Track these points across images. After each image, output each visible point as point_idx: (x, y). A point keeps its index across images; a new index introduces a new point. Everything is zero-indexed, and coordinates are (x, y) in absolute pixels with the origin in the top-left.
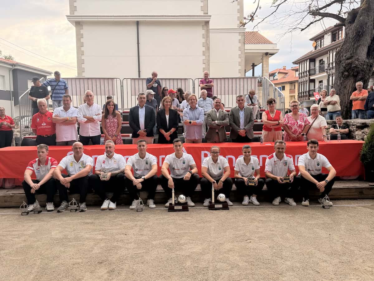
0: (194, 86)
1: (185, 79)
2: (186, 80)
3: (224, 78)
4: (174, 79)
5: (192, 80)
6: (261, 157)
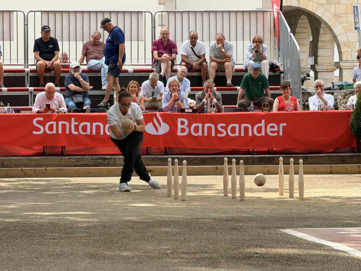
0: (155, 24)
1: (138, 12)
4: (117, 12)
5: (151, 13)
6: (243, 126)
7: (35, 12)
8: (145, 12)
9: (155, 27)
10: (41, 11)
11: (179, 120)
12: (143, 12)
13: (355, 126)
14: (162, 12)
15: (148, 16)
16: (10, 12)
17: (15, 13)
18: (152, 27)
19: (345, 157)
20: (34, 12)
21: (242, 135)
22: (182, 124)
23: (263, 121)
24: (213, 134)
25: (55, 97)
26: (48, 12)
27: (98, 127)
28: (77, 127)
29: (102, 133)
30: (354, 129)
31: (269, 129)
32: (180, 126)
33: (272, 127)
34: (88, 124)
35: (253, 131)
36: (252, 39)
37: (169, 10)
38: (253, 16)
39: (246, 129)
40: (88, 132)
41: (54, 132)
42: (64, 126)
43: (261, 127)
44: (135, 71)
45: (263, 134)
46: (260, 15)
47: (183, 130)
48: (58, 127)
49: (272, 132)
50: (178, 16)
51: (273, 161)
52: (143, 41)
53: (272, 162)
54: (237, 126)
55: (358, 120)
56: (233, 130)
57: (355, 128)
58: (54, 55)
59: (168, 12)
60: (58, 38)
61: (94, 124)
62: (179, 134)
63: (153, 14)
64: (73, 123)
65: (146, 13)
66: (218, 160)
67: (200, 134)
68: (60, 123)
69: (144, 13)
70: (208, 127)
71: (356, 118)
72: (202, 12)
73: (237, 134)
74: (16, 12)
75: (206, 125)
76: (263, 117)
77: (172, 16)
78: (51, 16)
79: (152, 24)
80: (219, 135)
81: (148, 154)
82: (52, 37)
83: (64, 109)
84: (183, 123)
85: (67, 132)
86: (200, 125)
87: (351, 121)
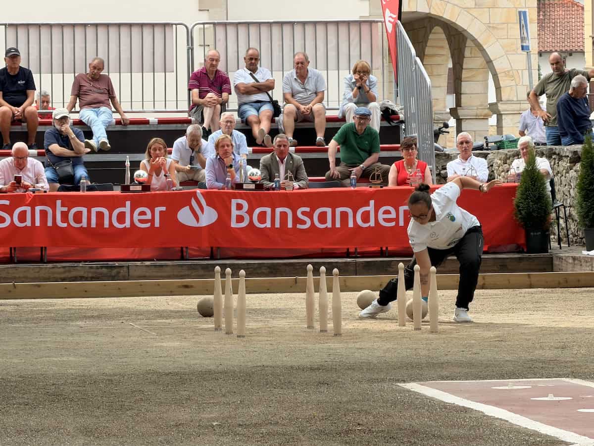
0: (192, 44)
1: (165, 25)
2: (167, 29)
3: (282, 24)
4: (130, 25)
5: (186, 27)
6: (339, 210)
8: (176, 24)
9: (192, 50)
11: (234, 202)
12: (172, 24)
13: (523, 210)
14: (204, 24)
15: (182, 31)
18: (188, 50)
19: (508, 261)
21: (338, 225)
22: (238, 209)
23: (372, 202)
24: (290, 225)
25: (29, 166)
26: (16, 26)
27: (100, 215)
28: (65, 216)
29: (106, 224)
30: (521, 214)
31: (381, 216)
32: (235, 212)
33: (387, 212)
34: (84, 210)
35: (356, 219)
36: (352, 68)
37: (216, 21)
38: (354, 30)
39: (344, 215)
40: (84, 224)
41: (28, 223)
42: (44, 214)
43: (368, 213)
44: (161, 122)
45: (372, 223)
46: (365, 29)
47: (240, 219)
48: (34, 216)
49: (386, 220)
50: (231, 31)
51: (389, 269)
52: (173, 72)
53: (386, 270)
54: (329, 211)
55: (527, 199)
56: (323, 218)
57: (523, 212)
58: (26, 97)
59: (214, 24)
60: (33, 69)
61: (94, 210)
62: (234, 224)
63: (190, 28)
64: (60, 209)
65: (178, 26)
66: (298, 267)
67: (268, 224)
68: (38, 209)
69: (174, 26)
70: (281, 212)
71: (524, 196)
72: (270, 24)
73: (329, 224)
75: (278, 210)
76: (371, 196)
77: (220, 31)
78: (22, 32)
79: (188, 45)
80: (299, 226)
81: (182, 258)
82: (23, 66)
83: (44, 185)
84: (239, 207)
85: (50, 224)
86: (268, 210)
87: (515, 201)
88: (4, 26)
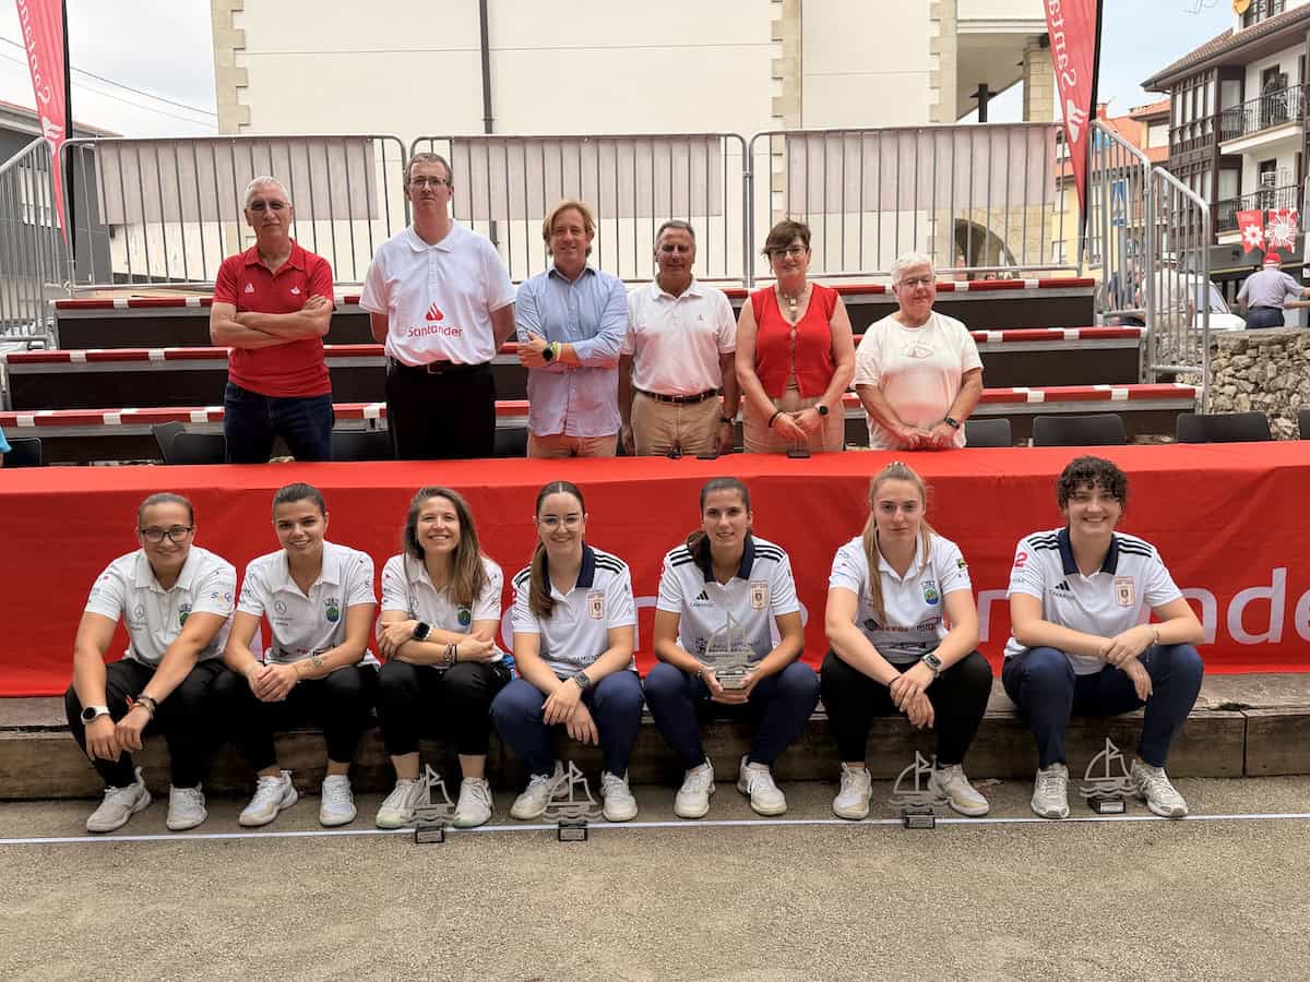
0: (751, 169)
1: (708, 137)
2: (711, 143)
3: (896, 131)
4: (652, 138)
5: (742, 140)
7: (432, 139)
8: (726, 136)
9: (751, 178)
10: (450, 139)
12: (720, 135)
14: (771, 134)
15: (735, 147)
16: (365, 141)
17: (377, 142)
18: (745, 177)
20: (429, 142)
26: (468, 141)
37: (790, 130)
50: (815, 145)
59: (787, 134)
63: (748, 142)
65: (729, 138)
69: (723, 139)
74: (379, 141)
77: (797, 145)
78: (477, 151)
79: (745, 169)
88: (447, 142)
